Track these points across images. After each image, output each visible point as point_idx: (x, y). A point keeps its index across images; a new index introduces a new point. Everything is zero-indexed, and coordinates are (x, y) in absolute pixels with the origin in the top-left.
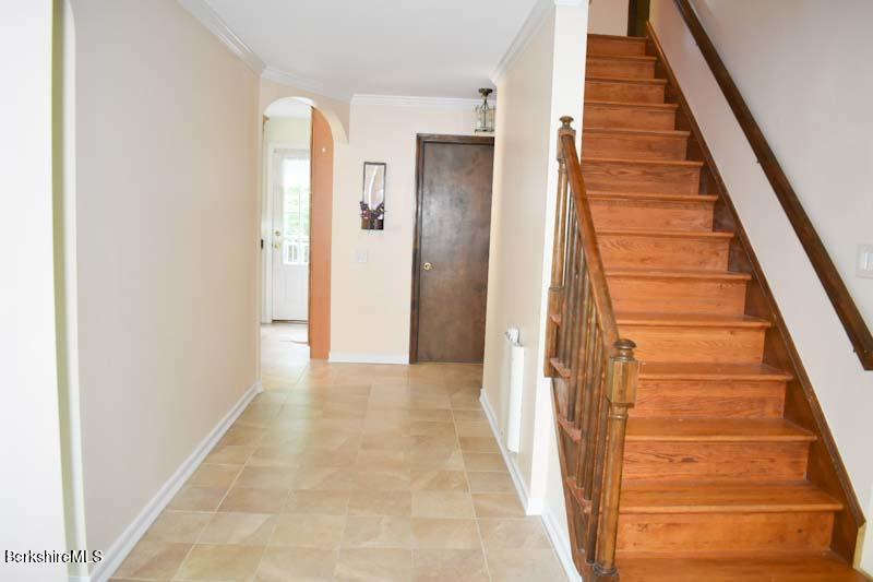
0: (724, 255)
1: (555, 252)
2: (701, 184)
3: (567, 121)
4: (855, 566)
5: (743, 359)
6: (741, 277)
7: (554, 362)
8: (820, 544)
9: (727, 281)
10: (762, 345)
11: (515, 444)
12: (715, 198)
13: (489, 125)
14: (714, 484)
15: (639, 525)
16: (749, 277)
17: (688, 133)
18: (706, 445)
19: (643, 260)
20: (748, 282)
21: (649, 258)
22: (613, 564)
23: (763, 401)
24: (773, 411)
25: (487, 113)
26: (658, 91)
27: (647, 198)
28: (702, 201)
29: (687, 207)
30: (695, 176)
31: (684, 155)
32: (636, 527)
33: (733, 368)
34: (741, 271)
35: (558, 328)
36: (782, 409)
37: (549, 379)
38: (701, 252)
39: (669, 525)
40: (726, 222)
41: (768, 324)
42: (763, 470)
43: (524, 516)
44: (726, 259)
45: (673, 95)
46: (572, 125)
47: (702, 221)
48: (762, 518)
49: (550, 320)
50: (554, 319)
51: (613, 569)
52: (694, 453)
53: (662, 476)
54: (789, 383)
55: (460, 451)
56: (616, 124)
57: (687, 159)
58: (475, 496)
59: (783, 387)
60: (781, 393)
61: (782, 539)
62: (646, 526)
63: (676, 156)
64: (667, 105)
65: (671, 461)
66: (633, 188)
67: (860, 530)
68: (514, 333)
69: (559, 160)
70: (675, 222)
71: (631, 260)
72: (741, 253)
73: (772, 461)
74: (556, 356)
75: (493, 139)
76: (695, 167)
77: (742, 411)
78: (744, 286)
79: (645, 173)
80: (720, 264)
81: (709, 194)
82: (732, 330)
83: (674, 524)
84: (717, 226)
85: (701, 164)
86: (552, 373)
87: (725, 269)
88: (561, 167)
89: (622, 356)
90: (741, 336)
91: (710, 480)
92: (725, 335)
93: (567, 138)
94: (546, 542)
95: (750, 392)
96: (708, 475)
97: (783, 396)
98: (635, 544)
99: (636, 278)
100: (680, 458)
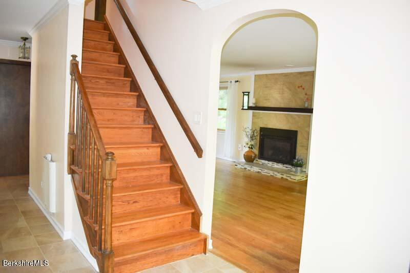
0: (142, 117)
1: (70, 116)
2: (131, 87)
3: (74, 57)
4: (200, 232)
5: (153, 159)
6: (150, 126)
7: (73, 167)
8: (188, 226)
9: (144, 128)
10: (159, 153)
11: (53, 209)
12: (137, 94)
13: (27, 55)
14: (146, 210)
15: (119, 231)
16: (153, 126)
17: (124, 66)
18: (142, 195)
19: (108, 120)
20: (152, 128)
21: (111, 120)
22: (111, 248)
23: (162, 175)
24: (166, 178)
25: (26, 50)
26: (110, 46)
27: (109, 93)
28: (132, 95)
29: (126, 97)
30: (128, 84)
31: (123, 76)
32: (118, 233)
33: (149, 163)
34: (149, 124)
35: (73, 151)
36: (169, 177)
37: (70, 175)
38: (133, 117)
39: (131, 229)
40: (142, 104)
41: (162, 145)
42: (164, 202)
43: (63, 240)
44: (143, 119)
45: (117, 49)
46: (77, 59)
47: (132, 104)
48: (166, 220)
49: (69, 148)
50: (71, 147)
51: (111, 251)
52: (137, 199)
53: (126, 210)
54: (171, 167)
55: (23, 217)
56: (93, 60)
57: (124, 77)
58: (35, 236)
59: (169, 169)
60: (168, 171)
61: (174, 227)
62: (122, 231)
63: (119, 75)
64: (114, 53)
65: (129, 203)
66: (103, 89)
67: (201, 218)
68: (49, 157)
69: (71, 74)
70: (121, 104)
71: (103, 120)
72: (149, 117)
73: (167, 198)
74: (73, 164)
75: (30, 63)
76: (128, 80)
77: (154, 180)
78: (151, 130)
79: (107, 82)
80: (141, 121)
81: (134, 92)
82: (148, 148)
83: (133, 229)
84: (138, 106)
85: (131, 79)
86: (72, 172)
87: (143, 123)
88: (72, 77)
89: (108, 159)
90: (151, 150)
91: (145, 208)
92: (145, 150)
93: (74, 65)
94: (75, 250)
95: (156, 172)
96: (143, 207)
97: (169, 172)
98: (118, 240)
99: (107, 128)
100: (132, 202)
